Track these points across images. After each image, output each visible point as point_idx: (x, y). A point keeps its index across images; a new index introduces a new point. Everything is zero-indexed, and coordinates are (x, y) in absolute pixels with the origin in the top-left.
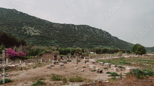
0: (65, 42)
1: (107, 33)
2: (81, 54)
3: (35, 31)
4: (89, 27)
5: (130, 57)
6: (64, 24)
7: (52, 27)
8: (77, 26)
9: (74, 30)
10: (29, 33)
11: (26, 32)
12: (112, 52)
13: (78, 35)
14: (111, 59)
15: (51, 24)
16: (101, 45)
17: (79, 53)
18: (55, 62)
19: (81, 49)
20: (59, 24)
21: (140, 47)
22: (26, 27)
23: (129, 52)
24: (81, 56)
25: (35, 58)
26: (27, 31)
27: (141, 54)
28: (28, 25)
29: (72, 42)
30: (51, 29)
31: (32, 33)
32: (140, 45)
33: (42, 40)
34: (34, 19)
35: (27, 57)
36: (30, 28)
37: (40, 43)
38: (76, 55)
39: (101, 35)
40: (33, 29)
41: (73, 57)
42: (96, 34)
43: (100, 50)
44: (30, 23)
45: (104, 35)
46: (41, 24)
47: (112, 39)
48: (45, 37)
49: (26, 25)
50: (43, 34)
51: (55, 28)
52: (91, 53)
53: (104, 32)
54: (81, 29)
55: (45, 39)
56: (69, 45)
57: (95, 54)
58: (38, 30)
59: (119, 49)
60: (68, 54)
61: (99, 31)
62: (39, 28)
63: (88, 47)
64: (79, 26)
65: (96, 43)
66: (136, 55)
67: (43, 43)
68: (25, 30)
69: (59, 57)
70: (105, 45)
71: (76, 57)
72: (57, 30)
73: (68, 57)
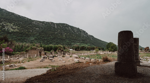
0: (45, 40)
1: (84, 32)
2: (63, 50)
3: (14, 27)
4: (67, 26)
5: (105, 53)
6: (44, 22)
7: (32, 24)
8: (57, 24)
9: (53, 28)
10: (8, 29)
11: (4, 29)
12: (89, 49)
13: (58, 33)
14: (89, 55)
15: (30, 21)
16: (78, 43)
17: (61, 50)
18: (44, 57)
19: (62, 46)
20: (39, 21)
21: (112, 45)
22: (4, 23)
23: (103, 50)
24: (62, 53)
25: (21, 54)
26: (6, 27)
27: (114, 51)
28: (6, 21)
29: (51, 39)
30: (31, 26)
31: (11, 30)
32: (112, 43)
33: (21, 36)
34: (13, 15)
35: (14, 53)
36: (8, 24)
37: (19, 40)
38: (59, 51)
39: (79, 34)
40: (12, 25)
41: (56, 53)
42: (74, 32)
43: (78, 48)
44: (9, 19)
45: (82, 33)
46: (20, 21)
47: (89, 38)
48: (24, 34)
49: (5, 21)
50: (22, 31)
51: (35, 25)
52: (70, 50)
53: (81, 30)
54: (60, 27)
55: (25, 35)
56: (49, 42)
57: (74, 51)
58: (17, 26)
59: (95, 47)
60: (51, 51)
61: (77, 30)
62: (18, 24)
63: (67, 44)
64: (58, 25)
65: (74, 41)
66: (110, 52)
67: (23, 40)
68: (3, 26)
69: (43, 53)
70: (82, 43)
71: (59, 53)
72: (37, 27)
73: (51, 53)
